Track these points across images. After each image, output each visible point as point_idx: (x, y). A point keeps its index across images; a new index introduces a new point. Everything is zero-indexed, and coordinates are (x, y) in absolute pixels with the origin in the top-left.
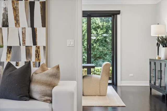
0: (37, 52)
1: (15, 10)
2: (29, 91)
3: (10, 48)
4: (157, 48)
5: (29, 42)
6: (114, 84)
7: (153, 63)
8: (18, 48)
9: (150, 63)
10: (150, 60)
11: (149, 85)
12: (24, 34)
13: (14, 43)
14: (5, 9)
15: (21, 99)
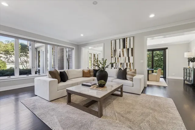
0: (130, 65)
1: (123, 51)
2: (126, 77)
3: (121, 63)
4: (188, 63)
5: (127, 61)
6: (165, 77)
7: (185, 70)
8: (124, 63)
9: (184, 69)
10: (184, 68)
11: (183, 79)
12: (125, 59)
13: (123, 62)
14: (120, 52)
15: (123, 79)
